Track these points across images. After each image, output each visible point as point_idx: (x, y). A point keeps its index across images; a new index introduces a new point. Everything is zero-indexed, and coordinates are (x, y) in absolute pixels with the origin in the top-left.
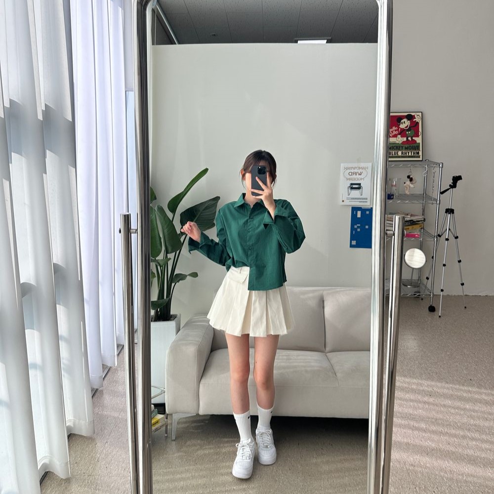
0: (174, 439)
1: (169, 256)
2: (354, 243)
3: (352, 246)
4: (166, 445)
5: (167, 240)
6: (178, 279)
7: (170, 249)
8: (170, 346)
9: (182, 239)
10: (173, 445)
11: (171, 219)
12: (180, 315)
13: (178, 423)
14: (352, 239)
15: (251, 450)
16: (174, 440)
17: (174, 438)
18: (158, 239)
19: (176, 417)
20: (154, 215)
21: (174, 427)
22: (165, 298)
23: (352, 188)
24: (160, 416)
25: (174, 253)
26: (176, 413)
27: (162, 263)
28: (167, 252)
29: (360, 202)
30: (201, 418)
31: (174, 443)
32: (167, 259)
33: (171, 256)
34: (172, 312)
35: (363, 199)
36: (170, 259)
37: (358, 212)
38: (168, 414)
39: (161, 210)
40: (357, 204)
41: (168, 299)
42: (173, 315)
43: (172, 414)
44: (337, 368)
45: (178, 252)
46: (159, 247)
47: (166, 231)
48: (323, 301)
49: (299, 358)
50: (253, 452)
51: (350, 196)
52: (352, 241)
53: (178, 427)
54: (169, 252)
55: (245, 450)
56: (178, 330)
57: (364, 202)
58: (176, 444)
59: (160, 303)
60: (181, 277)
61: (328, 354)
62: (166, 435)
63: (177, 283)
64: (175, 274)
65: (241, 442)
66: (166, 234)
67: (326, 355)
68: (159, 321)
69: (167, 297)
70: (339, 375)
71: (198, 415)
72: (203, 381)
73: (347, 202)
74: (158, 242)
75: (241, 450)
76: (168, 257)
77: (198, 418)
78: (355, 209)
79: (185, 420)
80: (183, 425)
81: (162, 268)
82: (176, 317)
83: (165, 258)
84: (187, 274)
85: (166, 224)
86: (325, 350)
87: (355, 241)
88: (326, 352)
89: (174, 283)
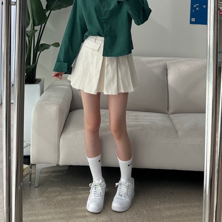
2: (193, 20)
3: (191, 23)
4: (30, 191)
5: (34, 14)
6: (43, 48)
7: (37, 22)
8: (35, 106)
9: (47, 14)
10: (36, 192)
12: (44, 79)
13: (41, 173)
14: (191, 17)
16: (37, 187)
17: (37, 185)
19: (39, 167)
21: (37, 176)
22: (31, 64)
24: (26, 166)
25: (40, 25)
26: (39, 163)
27: (29, 34)
28: (34, 25)
32: (34, 31)
33: (37, 28)
34: (37, 77)
36: (37, 30)
38: (32, 165)
41: (34, 65)
43: (35, 165)
44: (178, 127)
45: (43, 25)
47: (34, 7)
48: (167, 70)
49: (146, 118)
50: (103, 190)
53: (41, 176)
56: (42, 92)
58: (38, 190)
59: (27, 68)
60: (45, 47)
61: (170, 116)
62: (30, 183)
63: (42, 52)
64: (40, 44)
66: (34, 9)
69: (33, 63)
70: (179, 133)
71: (58, 165)
74: (27, 16)
75: (94, 189)
76: (35, 29)
79: (46, 170)
81: (29, 38)
82: (40, 81)
83: (33, 30)
84: (50, 45)
85: (34, 1)
86: (168, 112)
87: (194, 19)
88: (169, 113)
89: (39, 52)
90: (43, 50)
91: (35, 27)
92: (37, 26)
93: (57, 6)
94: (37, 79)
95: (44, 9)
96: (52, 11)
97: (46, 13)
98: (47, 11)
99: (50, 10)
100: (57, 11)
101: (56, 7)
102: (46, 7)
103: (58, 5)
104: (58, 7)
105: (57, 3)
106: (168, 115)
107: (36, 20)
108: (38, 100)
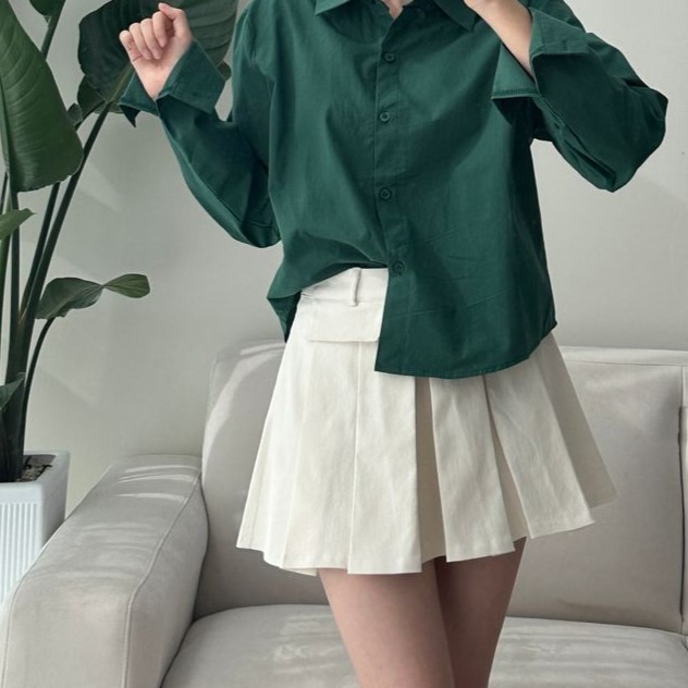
1: (25, 200)
5: (16, 130)
6: (63, 302)
7: (28, 172)
8: (13, 587)
9: (83, 133)
11: (39, 46)
12: (68, 456)
22: (1, 382)
25: (49, 188)
28: (17, 183)
32: (15, 216)
33: (34, 201)
34: (31, 446)
36: (27, 213)
41: (15, 385)
42: (37, 457)
45: (64, 185)
54: (26, 184)
56: (54, 521)
60: (75, 294)
63: (57, 320)
64: (48, 280)
69: (10, 378)
76: (21, 207)
82: (45, 467)
84: (102, 283)
85: (16, 66)
89: (44, 321)
90: (62, 313)
91: (20, 195)
92: (31, 189)
94: (30, 457)
95: (67, 107)
96: (110, 115)
97: (77, 127)
98: (84, 118)
99: (102, 109)
102: (80, 97)
107: (23, 161)
108: (30, 564)
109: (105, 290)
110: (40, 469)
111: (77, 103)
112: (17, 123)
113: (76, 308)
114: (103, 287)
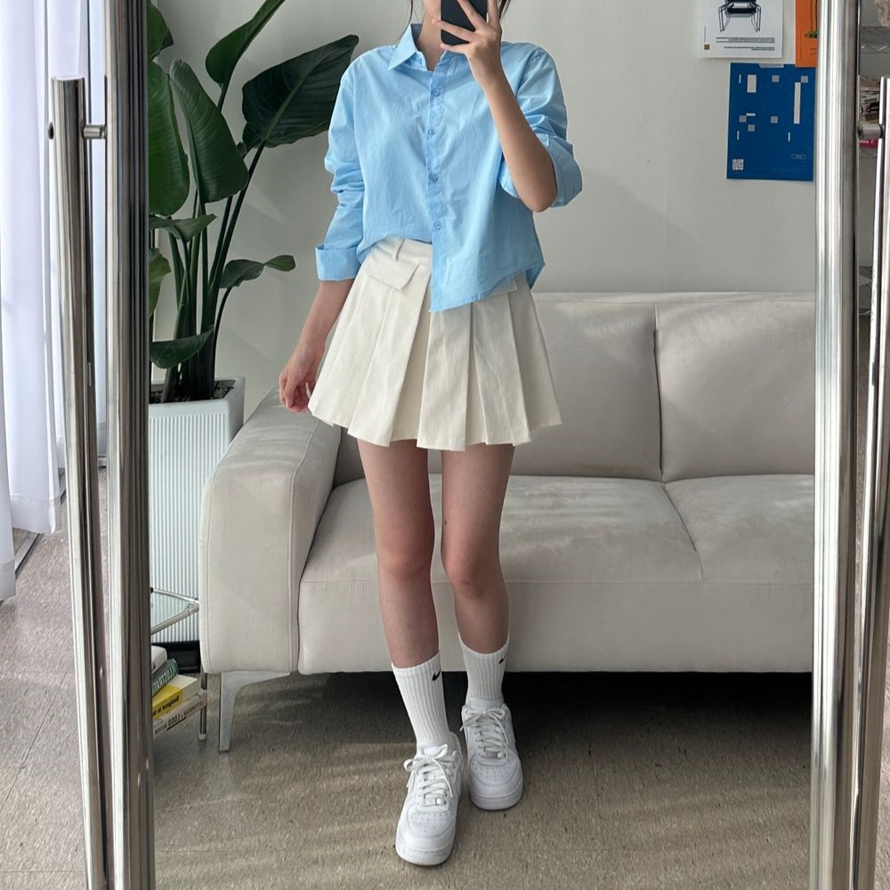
0: (227, 748)
1: (211, 208)
2: (739, 165)
3: (732, 174)
4: (203, 767)
5: (203, 161)
6: (238, 277)
7: (212, 188)
8: (211, 474)
9: (248, 161)
10: (223, 769)
11: (217, 104)
12: (244, 379)
13: (239, 700)
14: (732, 155)
15: (449, 777)
16: (227, 752)
17: (225, 745)
18: (177, 160)
19: (231, 683)
20: (166, 91)
21: (226, 714)
22: (198, 331)
23: (731, 11)
24: (184, 682)
25: (226, 200)
26: (232, 670)
27: (187, 231)
28: (204, 197)
29: (753, 49)
30: (304, 685)
31: (226, 759)
32: (204, 219)
33: (216, 208)
34: (220, 374)
35: (763, 40)
36: (213, 217)
37: (750, 77)
38: (206, 675)
39: (186, 74)
40: (747, 55)
41: (206, 335)
42: (223, 382)
43: (219, 675)
44: (696, 527)
45: (236, 197)
46: (181, 183)
47: (200, 135)
48: (655, 334)
49: (589, 500)
50: (454, 780)
51: (724, 34)
52: (734, 161)
53: (239, 712)
54: (210, 197)
55: (431, 777)
56: (237, 426)
57: (764, 49)
58: (231, 763)
59: (182, 347)
60: (245, 270)
61: (669, 486)
62: (202, 737)
63: (234, 289)
64: (227, 261)
65: (419, 755)
66: (202, 144)
67: (664, 490)
68: (180, 401)
69: (204, 330)
70: (702, 547)
71: (296, 675)
72: (310, 575)
73: (718, 50)
74: (178, 169)
75: (420, 777)
76: (208, 213)
77: (297, 685)
78: (739, 71)
79: (258, 691)
80: (253, 707)
81: (188, 244)
82: (230, 388)
83: (199, 215)
84: (263, 262)
85: (202, 117)
86: (662, 473)
87: (742, 161)
88: (664, 479)
89: (225, 290)
90: (237, 283)
91: (206, 205)
92: (214, 201)
93: (283, 133)
94: (218, 382)
95: (237, 144)
96: (265, 149)
97: (244, 157)
98: (248, 151)
99: (259, 145)
100: (283, 148)
101: (279, 135)
102: (244, 137)
103: (286, 126)
104: (285, 135)
105: (282, 122)
106: (662, 484)
107: (209, 182)
108: (223, 456)
109: (265, 267)
110: (226, 390)
111: (242, 141)
112: (203, 157)
113: (246, 279)
114: (264, 264)
